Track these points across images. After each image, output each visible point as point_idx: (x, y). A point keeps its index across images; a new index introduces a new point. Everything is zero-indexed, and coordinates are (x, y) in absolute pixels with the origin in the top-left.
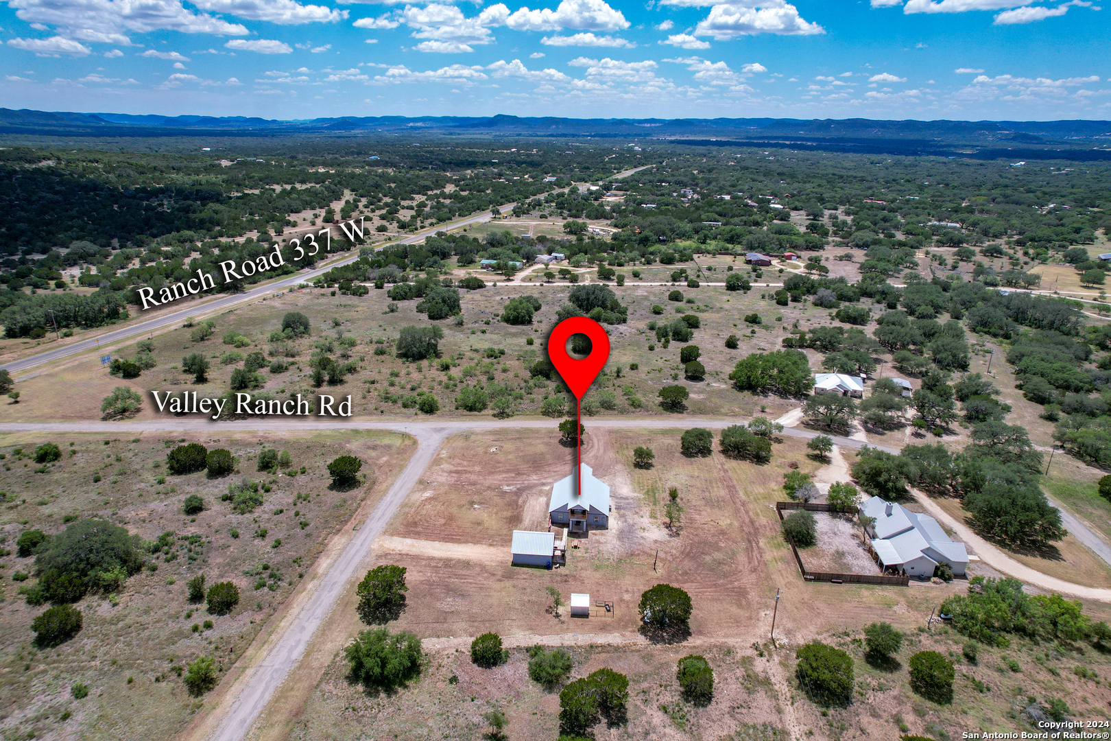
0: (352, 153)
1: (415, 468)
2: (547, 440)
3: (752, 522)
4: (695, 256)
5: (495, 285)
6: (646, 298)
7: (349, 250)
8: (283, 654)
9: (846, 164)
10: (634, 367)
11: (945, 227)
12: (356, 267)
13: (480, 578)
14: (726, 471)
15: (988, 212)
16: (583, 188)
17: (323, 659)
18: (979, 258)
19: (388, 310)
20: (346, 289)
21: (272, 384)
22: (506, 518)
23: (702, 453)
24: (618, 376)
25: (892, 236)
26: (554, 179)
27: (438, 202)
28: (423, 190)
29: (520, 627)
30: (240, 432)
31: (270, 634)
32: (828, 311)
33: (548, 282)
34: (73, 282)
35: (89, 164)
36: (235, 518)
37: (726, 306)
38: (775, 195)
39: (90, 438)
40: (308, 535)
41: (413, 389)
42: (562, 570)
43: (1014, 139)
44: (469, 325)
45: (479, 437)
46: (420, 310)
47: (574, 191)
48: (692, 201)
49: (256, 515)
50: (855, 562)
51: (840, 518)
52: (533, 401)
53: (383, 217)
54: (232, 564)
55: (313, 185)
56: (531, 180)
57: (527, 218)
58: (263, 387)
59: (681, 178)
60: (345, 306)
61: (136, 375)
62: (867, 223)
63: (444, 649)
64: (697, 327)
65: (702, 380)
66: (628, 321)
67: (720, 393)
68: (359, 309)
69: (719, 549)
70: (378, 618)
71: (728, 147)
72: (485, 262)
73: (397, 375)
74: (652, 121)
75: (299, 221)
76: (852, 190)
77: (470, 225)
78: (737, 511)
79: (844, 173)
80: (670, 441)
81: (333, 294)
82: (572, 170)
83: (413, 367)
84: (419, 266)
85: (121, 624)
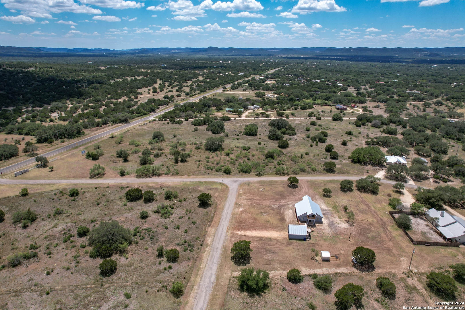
0: (153, 64)
1: (232, 198)
2: (282, 185)
3: (381, 220)
4: (314, 106)
5: (235, 119)
6: (300, 124)
7: (168, 104)
8: (207, 280)
9: (362, 67)
10: (307, 154)
11: (415, 93)
12: (174, 112)
13: (278, 245)
14: (362, 198)
15: (429, 86)
16: (257, 77)
17: (225, 281)
18: (433, 106)
19: (194, 130)
20: (173, 121)
21: (157, 163)
22: (278, 219)
23: (349, 190)
24: (302, 158)
25: (393, 97)
26: (243, 74)
27: (198, 84)
28: (190, 79)
29: (303, 266)
30: (151, 183)
31: (198, 271)
32: (379, 130)
33: (257, 118)
34: (56, 119)
35: (49, 69)
36: (163, 221)
37: (335, 127)
38: (338, 80)
39: (88, 186)
40: (198, 228)
41: (217, 164)
42: (310, 241)
43: (429, 55)
44: (230, 136)
45: (253, 184)
46: (208, 130)
47: (253, 79)
48: (304, 82)
49: (171, 219)
50: (432, 237)
51: (417, 217)
52: (270, 169)
53: (177, 91)
54: (169, 241)
55: (143, 77)
56: (233, 74)
57: (237, 91)
58: (153, 164)
59: (296, 73)
60: (175, 128)
61: (97, 159)
62: (381, 92)
63: (275, 276)
64: (327, 137)
65: (337, 159)
66: (297, 134)
67: (346, 165)
68: (182, 130)
69: (372, 231)
70: (241, 263)
71: (309, 60)
72: (227, 109)
73: (208, 158)
74: (275, 49)
75: (143, 93)
76: (370, 77)
77: (216, 94)
78: (373, 215)
79: (362, 70)
80: (334, 185)
81: (168, 123)
82: (248, 70)
83: (214, 154)
84: (200, 111)
85: (133, 267)
